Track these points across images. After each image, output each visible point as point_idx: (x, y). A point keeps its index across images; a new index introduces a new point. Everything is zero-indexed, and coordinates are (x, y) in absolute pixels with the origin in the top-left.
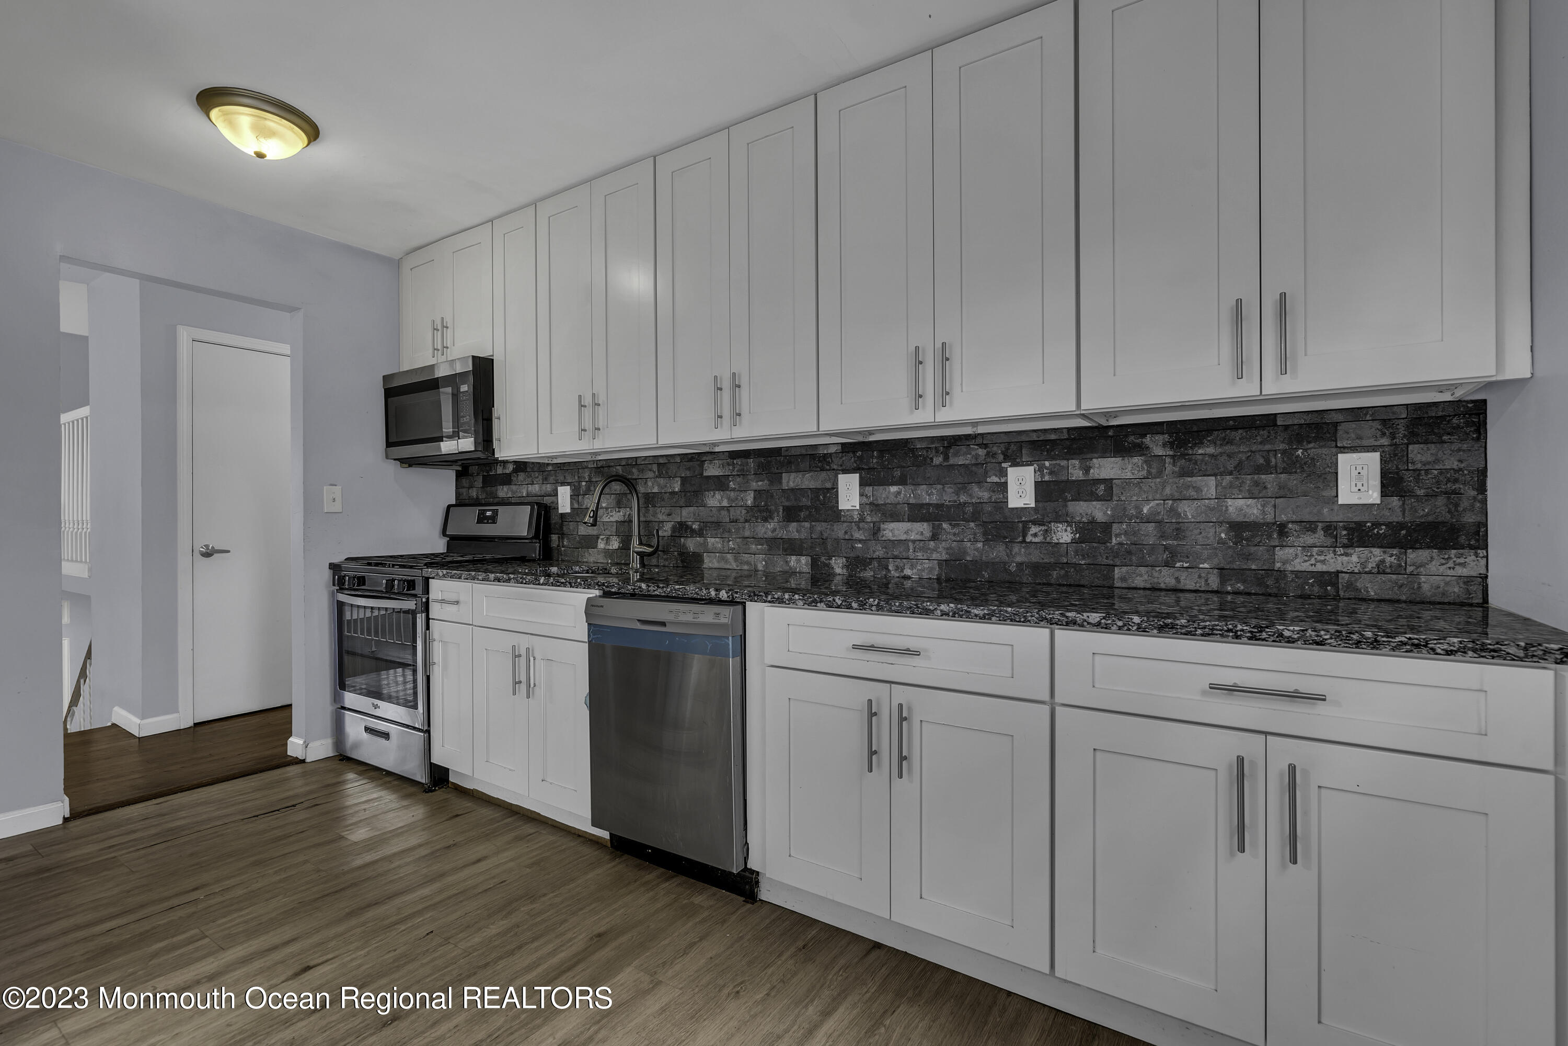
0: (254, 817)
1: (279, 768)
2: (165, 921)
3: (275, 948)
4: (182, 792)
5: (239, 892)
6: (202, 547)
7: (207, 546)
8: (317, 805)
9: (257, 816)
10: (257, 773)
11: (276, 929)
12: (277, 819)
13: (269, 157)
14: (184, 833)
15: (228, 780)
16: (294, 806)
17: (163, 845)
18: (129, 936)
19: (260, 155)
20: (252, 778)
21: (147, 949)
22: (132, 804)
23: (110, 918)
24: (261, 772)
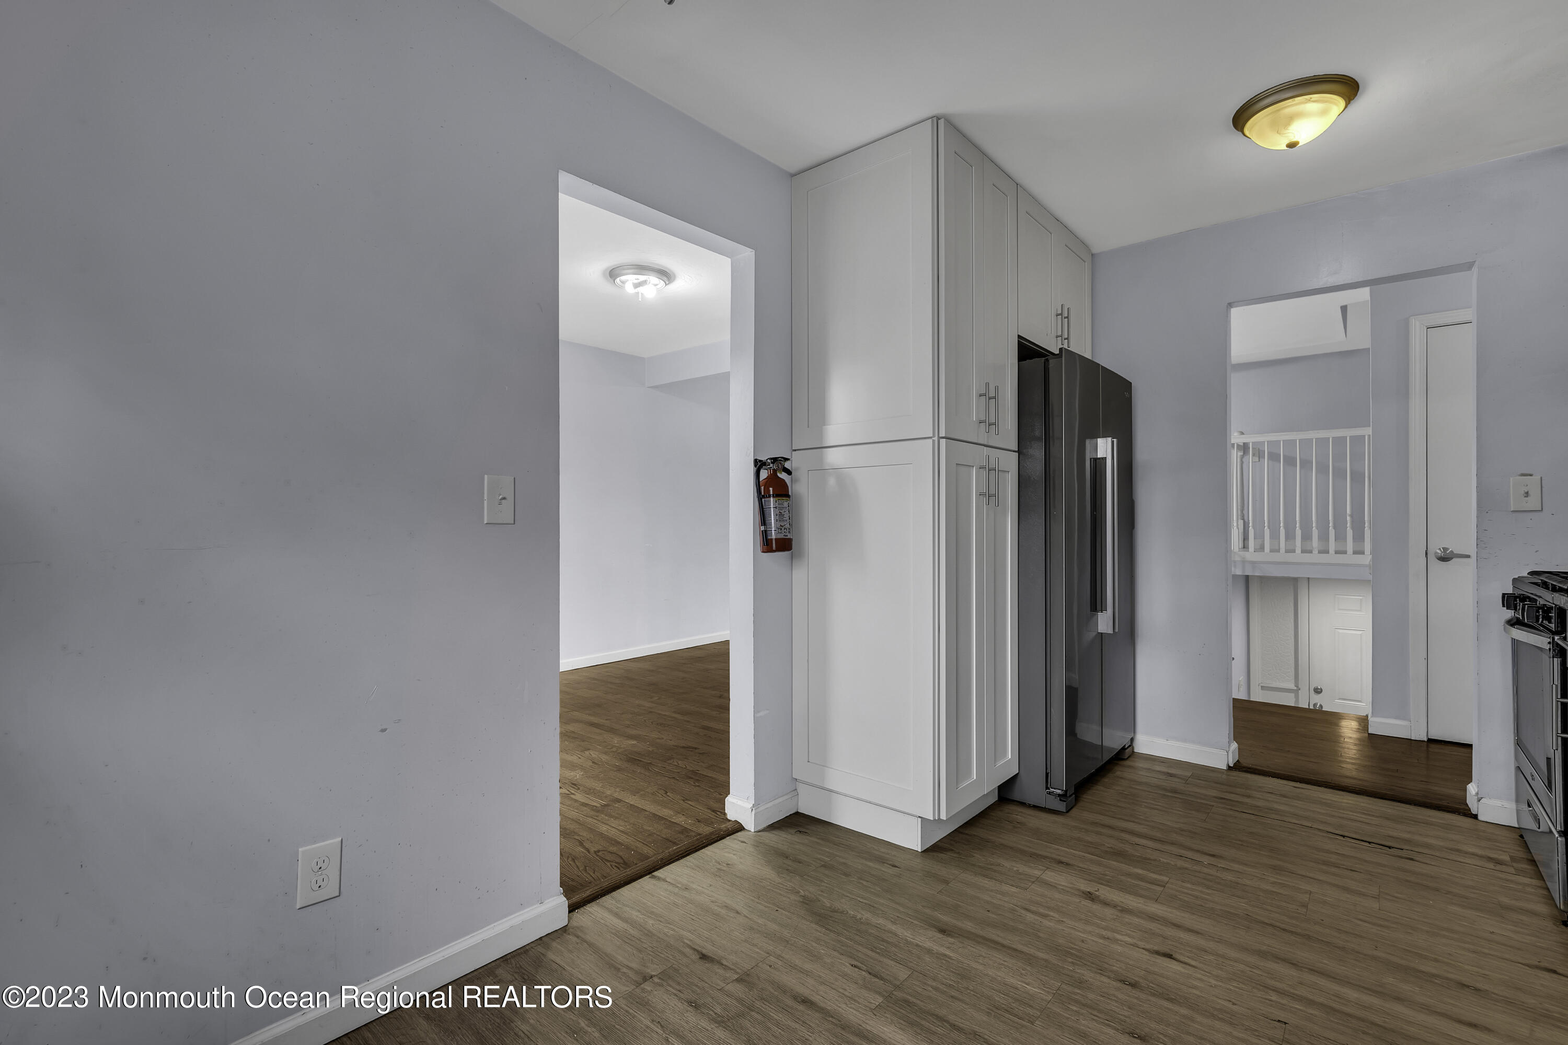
0: (1341, 836)
1: (1439, 810)
2: (1165, 861)
3: (1178, 926)
4: (1326, 787)
5: (1229, 877)
6: (1440, 549)
7: (1445, 549)
8: (1412, 859)
9: (1344, 836)
10: (1410, 804)
11: (1202, 916)
12: (1355, 848)
13: (1302, 143)
14: (1274, 816)
15: (1375, 797)
16: (1390, 847)
17: (1253, 817)
18: (1139, 855)
19: (1292, 145)
20: (1398, 806)
21: (1132, 868)
22: (1281, 779)
23: (1151, 838)
24: (1415, 805)
